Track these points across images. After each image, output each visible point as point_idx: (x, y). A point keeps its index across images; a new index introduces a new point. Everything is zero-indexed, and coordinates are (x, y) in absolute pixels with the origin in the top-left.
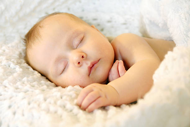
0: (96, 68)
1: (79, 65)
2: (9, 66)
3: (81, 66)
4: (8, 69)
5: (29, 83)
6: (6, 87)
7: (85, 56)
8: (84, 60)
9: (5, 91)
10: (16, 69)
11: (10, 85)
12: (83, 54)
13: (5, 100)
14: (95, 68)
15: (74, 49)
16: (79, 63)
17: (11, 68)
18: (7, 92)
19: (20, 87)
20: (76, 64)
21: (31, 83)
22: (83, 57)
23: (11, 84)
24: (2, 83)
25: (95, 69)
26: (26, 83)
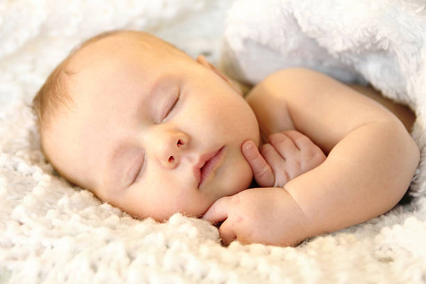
0: (218, 168)
1: (172, 165)
2: (16, 169)
3: (176, 166)
4: (15, 175)
5: (75, 209)
6: (21, 224)
7: (184, 140)
8: (183, 150)
9: (22, 234)
10: (34, 176)
11: (30, 217)
12: (180, 134)
13: (25, 257)
14: (214, 169)
15: (156, 124)
16: (171, 158)
17: (21, 173)
18: (28, 236)
19: (56, 222)
20: (165, 163)
21: (79, 209)
22: (179, 143)
23: (34, 216)
24: (9, 214)
25: (216, 173)
26: (67, 210)
